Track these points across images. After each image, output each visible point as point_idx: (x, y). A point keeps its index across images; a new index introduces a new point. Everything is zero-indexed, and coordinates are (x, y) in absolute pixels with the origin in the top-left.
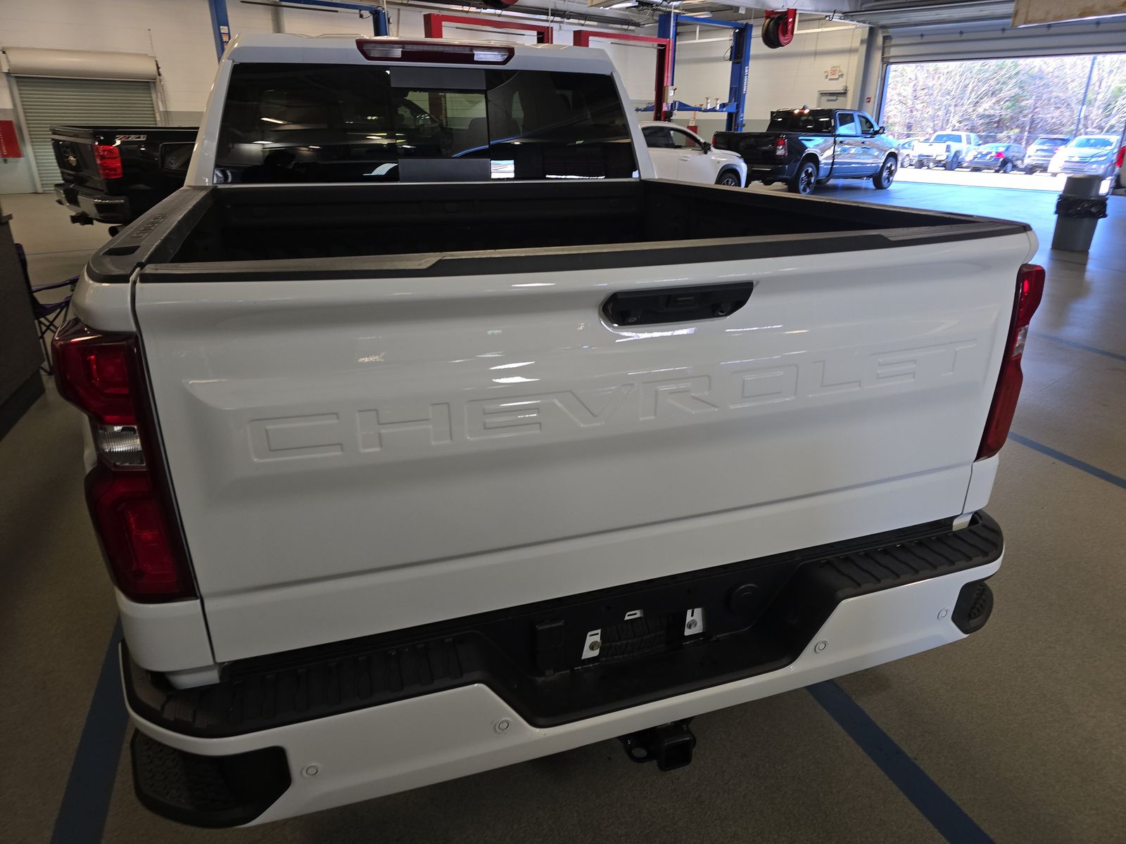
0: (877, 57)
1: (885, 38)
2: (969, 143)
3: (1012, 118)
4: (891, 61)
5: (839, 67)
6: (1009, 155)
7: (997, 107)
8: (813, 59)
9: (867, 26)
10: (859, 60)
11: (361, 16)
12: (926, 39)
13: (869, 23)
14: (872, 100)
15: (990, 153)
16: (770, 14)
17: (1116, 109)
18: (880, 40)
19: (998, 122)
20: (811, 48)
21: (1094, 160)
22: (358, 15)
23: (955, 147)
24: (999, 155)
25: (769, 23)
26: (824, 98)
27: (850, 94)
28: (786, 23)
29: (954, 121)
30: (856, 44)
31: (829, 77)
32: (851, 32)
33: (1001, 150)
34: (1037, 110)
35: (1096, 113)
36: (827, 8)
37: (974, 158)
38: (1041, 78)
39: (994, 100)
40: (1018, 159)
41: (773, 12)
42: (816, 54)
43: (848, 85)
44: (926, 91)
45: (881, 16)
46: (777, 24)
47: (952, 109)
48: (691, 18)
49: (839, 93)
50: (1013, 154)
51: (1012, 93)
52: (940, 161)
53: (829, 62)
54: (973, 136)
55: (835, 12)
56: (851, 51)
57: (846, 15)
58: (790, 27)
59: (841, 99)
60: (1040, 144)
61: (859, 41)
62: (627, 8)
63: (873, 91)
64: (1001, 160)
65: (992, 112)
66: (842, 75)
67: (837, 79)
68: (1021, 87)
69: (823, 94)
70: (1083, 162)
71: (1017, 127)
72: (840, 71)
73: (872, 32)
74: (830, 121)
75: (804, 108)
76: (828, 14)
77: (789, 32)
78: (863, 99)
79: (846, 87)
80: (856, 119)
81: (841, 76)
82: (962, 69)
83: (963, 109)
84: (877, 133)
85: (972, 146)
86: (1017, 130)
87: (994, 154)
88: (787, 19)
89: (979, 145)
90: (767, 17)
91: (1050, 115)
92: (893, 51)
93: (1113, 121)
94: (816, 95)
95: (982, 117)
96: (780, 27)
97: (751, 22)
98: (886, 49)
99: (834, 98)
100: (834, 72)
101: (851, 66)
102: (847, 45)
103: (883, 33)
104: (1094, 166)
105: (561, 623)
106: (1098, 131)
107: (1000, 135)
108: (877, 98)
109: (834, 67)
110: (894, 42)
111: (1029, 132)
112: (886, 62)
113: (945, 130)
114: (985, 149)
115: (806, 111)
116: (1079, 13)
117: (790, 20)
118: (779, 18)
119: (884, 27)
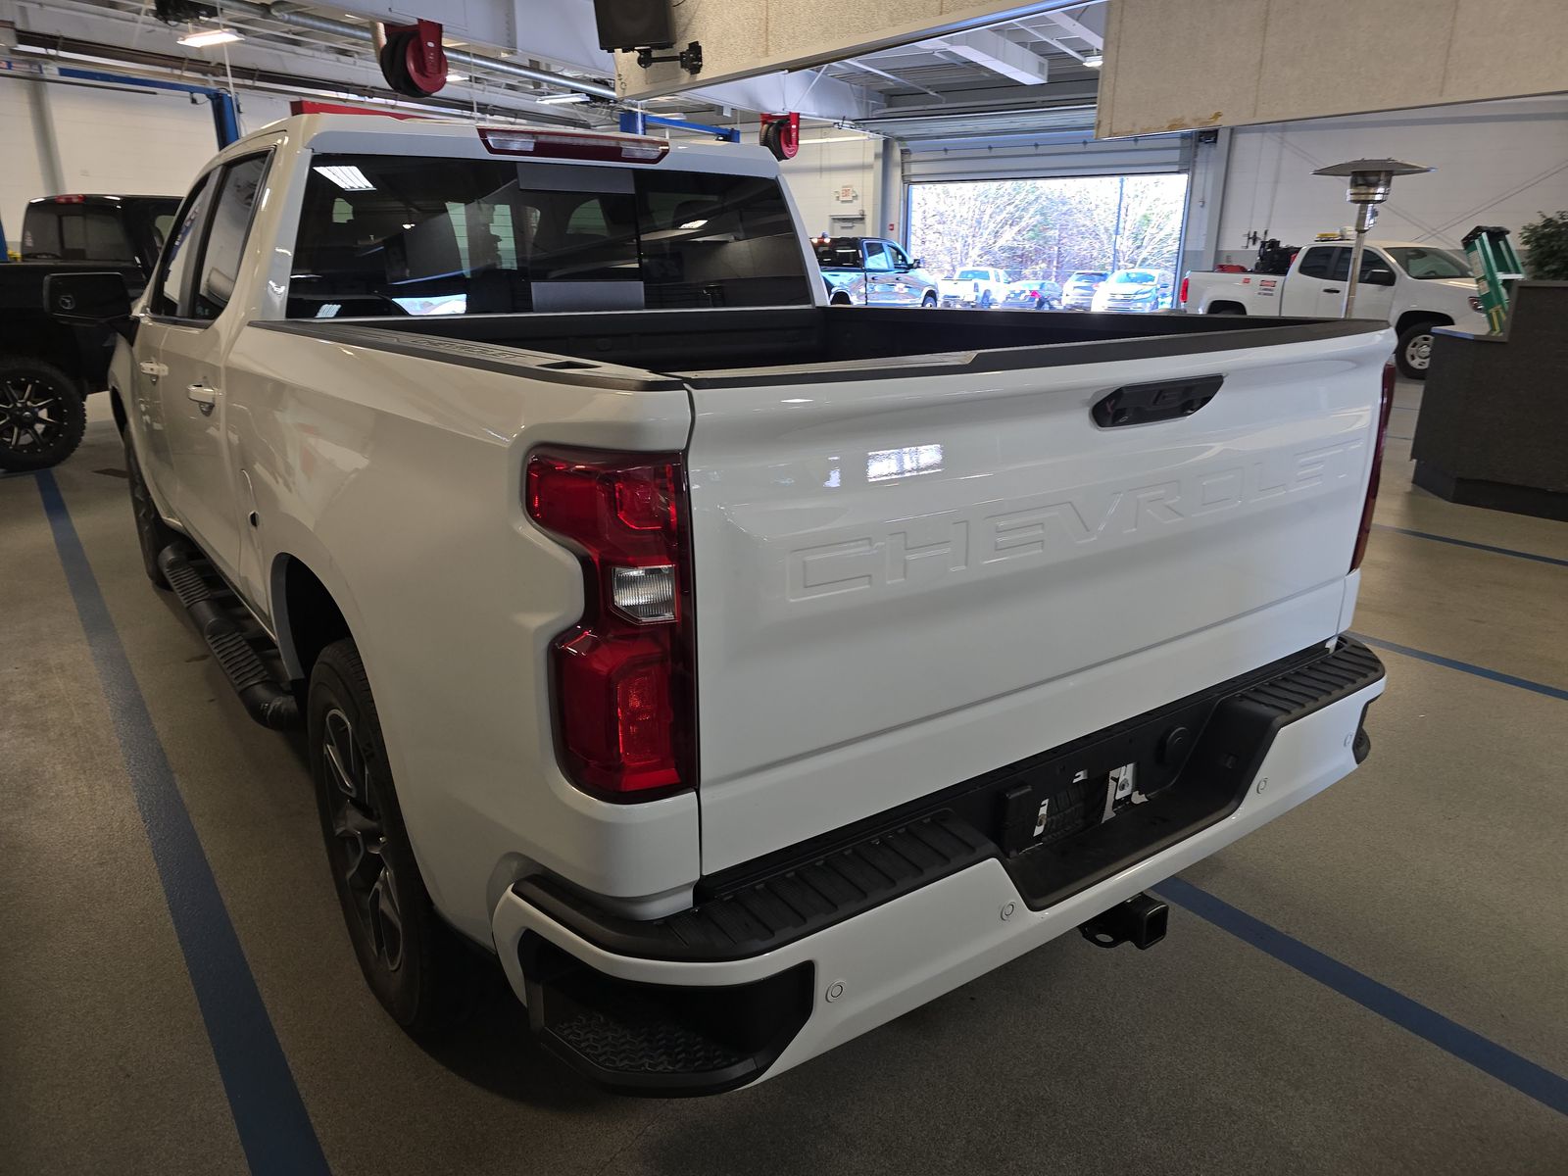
0: (896, 175)
1: (903, 152)
2: (998, 280)
3: (1036, 250)
4: (914, 180)
5: (851, 186)
6: (1045, 293)
7: (1019, 238)
8: (818, 177)
9: (881, 138)
10: (875, 177)
11: (194, 101)
12: (950, 154)
13: (884, 134)
14: (896, 227)
15: (1024, 292)
16: (767, 119)
17: (1146, 239)
18: (897, 155)
19: (1021, 256)
20: (816, 163)
21: (1138, 297)
22: (189, 100)
23: (983, 285)
24: (1034, 293)
25: (768, 129)
26: (838, 225)
27: (869, 220)
28: (789, 131)
29: (974, 253)
30: (870, 159)
31: (841, 199)
32: (860, 144)
33: (1036, 288)
34: (1064, 241)
35: (1125, 244)
36: (832, 114)
37: (1007, 298)
38: (1064, 204)
39: (1016, 229)
40: (1053, 299)
41: (770, 117)
42: (821, 170)
43: (865, 209)
44: (937, 218)
45: (899, 126)
46: (778, 131)
47: (970, 240)
48: (663, 120)
49: (854, 219)
50: (1049, 292)
51: (1033, 221)
52: (969, 302)
53: (840, 181)
54: (1001, 272)
55: (844, 119)
56: (864, 167)
57: (858, 123)
58: (794, 135)
59: (858, 226)
60: (1078, 280)
61: (873, 157)
62: (574, 103)
63: (895, 216)
64: (1037, 300)
65: (1015, 244)
66: (857, 196)
67: (851, 201)
68: (1042, 214)
69: (836, 220)
70: (1127, 299)
71: (1044, 260)
72: (854, 192)
73: (887, 144)
74: (857, 252)
75: (824, 237)
76: (836, 121)
77: (794, 142)
78: (885, 226)
79: (863, 211)
80: (886, 248)
81: (855, 197)
82: (976, 193)
83: (983, 240)
84: (911, 267)
85: (1002, 284)
86: (1044, 265)
87: (1028, 293)
88: (790, 125)
89: (1009, 283)
90: (764, 123)
91: (1080, 247)
92: (915, 169)
93: (1144, 254)
94: (828, 221)
95: (1002, 249)
96: (782, 134)
97: (737, 127)
98: (906, 166)
99: (850, 225)
100: (846, 192)
101: (866, 185)
102: (858, 161)
103: (900, 145)
104: (1139, 305)
105: (1029, 789)
106: (1131, 265)
107: (1026, 272)
108: (901, 226)
109: (846, 187)
110: (913, 157)
111: (1057, 267)
112: (908, 181)
113: (964, 265)
114: (1017, 286)
115: (827, 241)
116: (1168, 125)
117: (794, 127)
118: (780, 124)
119: (900, 139)
